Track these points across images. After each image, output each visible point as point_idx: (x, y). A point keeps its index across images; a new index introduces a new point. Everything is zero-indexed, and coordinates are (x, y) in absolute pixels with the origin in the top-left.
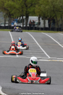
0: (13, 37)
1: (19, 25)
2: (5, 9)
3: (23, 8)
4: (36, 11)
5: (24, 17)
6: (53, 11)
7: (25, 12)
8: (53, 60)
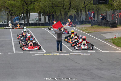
0: (12, 34)
1: (21, 22)
2: (7, 8)
3: (23, 5)
4: (35, 8)
5: (25, 14)
6: (52, 7)
7: (25, 9)
8: (48, 54)
